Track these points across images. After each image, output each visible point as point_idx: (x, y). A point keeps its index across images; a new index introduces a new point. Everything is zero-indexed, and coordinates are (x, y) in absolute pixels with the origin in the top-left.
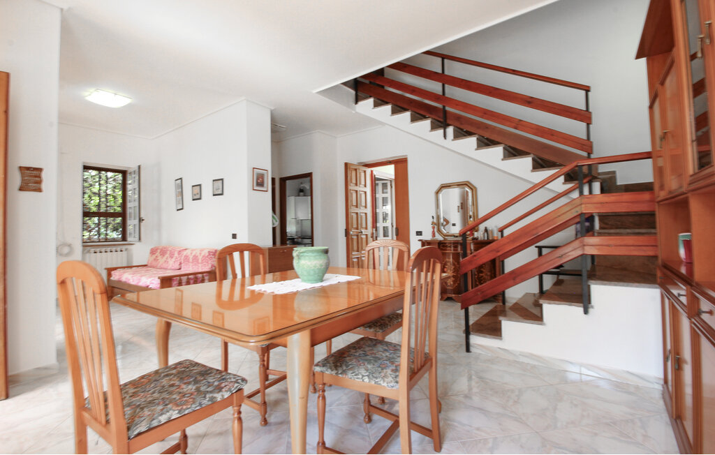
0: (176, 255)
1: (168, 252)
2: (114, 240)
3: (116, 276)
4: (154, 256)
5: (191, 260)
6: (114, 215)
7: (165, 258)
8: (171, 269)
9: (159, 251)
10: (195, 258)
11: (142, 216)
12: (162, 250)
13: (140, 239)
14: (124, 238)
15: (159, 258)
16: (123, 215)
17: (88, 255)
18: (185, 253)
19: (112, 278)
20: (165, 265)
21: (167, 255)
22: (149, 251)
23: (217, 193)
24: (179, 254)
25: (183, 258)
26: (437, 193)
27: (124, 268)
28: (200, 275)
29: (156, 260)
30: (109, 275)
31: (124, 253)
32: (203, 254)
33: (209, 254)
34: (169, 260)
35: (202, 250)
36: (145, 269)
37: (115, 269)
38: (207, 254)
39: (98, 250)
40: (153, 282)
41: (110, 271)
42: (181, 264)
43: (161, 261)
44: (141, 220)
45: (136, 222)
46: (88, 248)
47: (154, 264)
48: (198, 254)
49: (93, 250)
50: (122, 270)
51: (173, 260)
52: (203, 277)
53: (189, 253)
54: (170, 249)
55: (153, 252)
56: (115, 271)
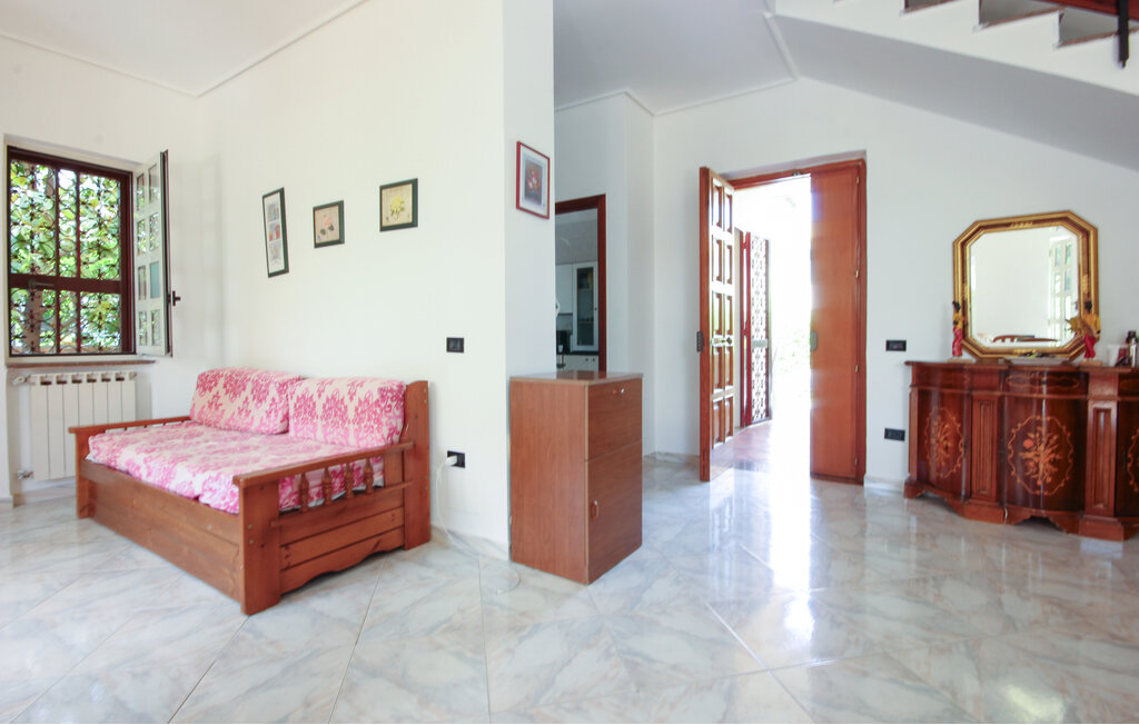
0: (273, 392)
1: (249, 386)
2: (101, 351)
3: (99, 451)
4: (209, 396)
5: (319, 410)
6: (98, 286)
7: (239, 401)
8: (259, 432)
9: (222, 381)
10: (335, 407)
11: (174, 287)
12: (229, 379)
13: (169, 349)
14: (128, 345)
15: (224, 399)
16: (124, 287)
17: (25, 389)
18: (299, 390)
19: (89, 457)
20: (241, 421)
21: (247, 393)
22: (194, 381)
23: (393, 222)
24: (280, 392)
25: (292, 403)
26: (963, 244)
27: (125, 426)
28: (361, 463)
29: (214, 404)
30: (83, 448)
31: (128, 384)
32: (361, 393)
33: (383, 397)
34: (252, 405)
35: (355, 385)
36: (183, 429)
37: (101, 430)
38: (376, 396)
39: (53, 377)
40: (214, 485)
41: (83, 436)
42: (286, 417)
43: (230, 407)
44: (171, 299)
45: (160, 303)
46: (26, 372)
47: (210, 415)
48: (344, 393)
49: (37, 377)
50: (118, 435)
51: (265, 406)
52: (369, 465)
53: (313, 390)
54: (254, 376)
55: (206, 383)
56: (97, 438)
